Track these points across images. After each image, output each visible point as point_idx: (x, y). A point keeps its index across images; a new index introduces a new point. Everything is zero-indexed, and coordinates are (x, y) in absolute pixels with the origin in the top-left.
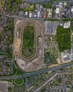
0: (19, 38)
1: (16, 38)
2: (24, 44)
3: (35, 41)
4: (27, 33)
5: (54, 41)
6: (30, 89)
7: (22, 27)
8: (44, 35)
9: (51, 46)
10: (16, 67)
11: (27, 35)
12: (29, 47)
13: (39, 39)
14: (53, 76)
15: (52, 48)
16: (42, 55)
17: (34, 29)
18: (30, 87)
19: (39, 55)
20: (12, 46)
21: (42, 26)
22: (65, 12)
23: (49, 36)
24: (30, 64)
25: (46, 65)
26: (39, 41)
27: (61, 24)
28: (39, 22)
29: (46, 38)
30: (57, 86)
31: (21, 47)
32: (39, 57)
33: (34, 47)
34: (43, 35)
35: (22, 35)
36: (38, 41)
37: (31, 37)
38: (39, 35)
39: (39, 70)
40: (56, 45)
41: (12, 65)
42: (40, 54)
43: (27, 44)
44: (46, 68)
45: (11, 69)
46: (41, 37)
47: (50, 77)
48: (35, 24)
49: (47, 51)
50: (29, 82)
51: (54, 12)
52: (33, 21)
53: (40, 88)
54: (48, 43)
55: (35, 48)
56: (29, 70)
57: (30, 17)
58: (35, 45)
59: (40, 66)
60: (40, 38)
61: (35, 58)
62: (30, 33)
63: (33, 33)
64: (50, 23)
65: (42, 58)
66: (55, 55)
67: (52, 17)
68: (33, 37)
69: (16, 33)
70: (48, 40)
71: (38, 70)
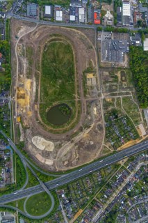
0: (28, 78)
1: (19, 77)
2: (46, 94)
3: (76, 84)
4: (54, 60)
5: (125, 81)
6: (75, 218)
7: (36, 46)
8: (100, 67)
9: (120, 94)
10: (25, 163)
11: (52, 68)
12: (61, 99)
13: (88, 77)
14: (132, 170)
15: (124, 99)
16: (99, 120)
17: (71, 52)
18: (74, 213)
19: (91, 120)
20: (7, 101)
21: (94, 44)
22: (144, 13)
23: (113, 70)
24: (68, 149)
25: (113, 146)
26: (89, 83)
27: (138, 42)
28: (83, 34)
29: (106, 73)
30: (143, 195)
31: (39, 102)
32: (92, 125)
33: (77, 100)
34: (97, 67)
35: (37, 68)
36: (85, 83)
37: (65, 72)
38: (87, 66)
39: (95, 161)
40: (130, 92)
41: (12, 158)
42: (94, 117)
43: (55, 92)
44: (114, 153)
45: (8, 171)
46: (91, 72)
47: (126, 174)
48: (74, 40)
49: (110, 108)
50: (70, 201)
51: (118, 12)
52: (67, 32)
53: (102, 210)
54: (111, 86)
55: (79, 102)
56: (67, 165)
57: (58, 19)
58: (79, 94)
59: (96, 150)
60: (90, 76)
61: (81, 130)
62: (60, 63)
63: (70, 63)
64: (113, 38)
65: (100, 128)
66: (132, 117)
67: (115, 24)
68: (71, 73)
69: (20, 61)
70: (111, 80)
71: (93, 160)
